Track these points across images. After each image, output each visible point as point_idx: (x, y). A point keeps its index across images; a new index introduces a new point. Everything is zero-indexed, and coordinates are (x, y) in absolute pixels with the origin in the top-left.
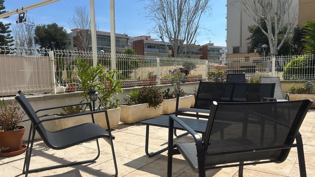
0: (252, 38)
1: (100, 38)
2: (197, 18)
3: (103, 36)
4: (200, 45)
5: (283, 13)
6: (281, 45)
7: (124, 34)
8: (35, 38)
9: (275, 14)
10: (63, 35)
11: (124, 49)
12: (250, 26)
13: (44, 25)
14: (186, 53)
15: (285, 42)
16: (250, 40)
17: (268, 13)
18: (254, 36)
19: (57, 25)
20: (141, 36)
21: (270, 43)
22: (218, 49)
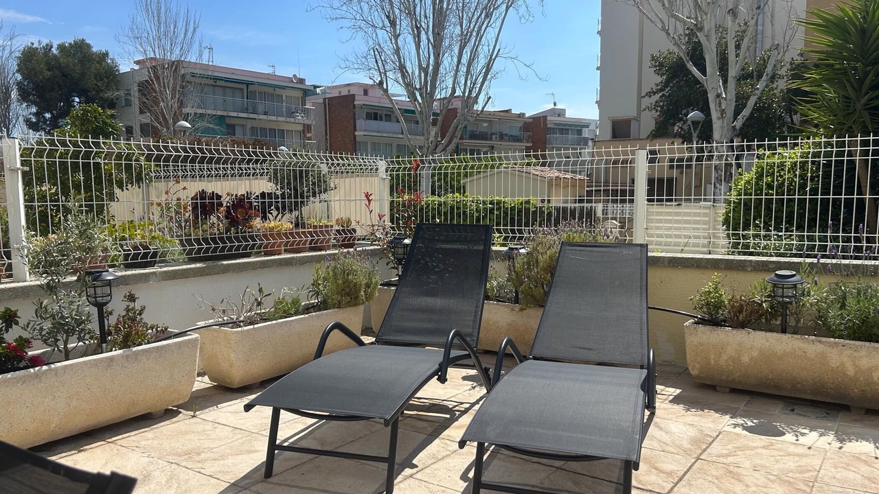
0: (661, 90)
1: (219, 86)
2: (493, 25)
3: (229, 81)
4: (524, 114)
5: (755, 10)
6: (746, 112)
7: (295, 76)
8: (19, 84)
9: (729, 12)
10: (108, 78)
11: (292, 120)
12: (656, 54)
13: (47, 45)
14: (459, 136)
15: (760, 104)
16: (657, 97)
17: (706, 11)
18: (666, 85)
19: (89, 46)
20: (349, 84)
21: (712, 106)
22: (577, 127)
